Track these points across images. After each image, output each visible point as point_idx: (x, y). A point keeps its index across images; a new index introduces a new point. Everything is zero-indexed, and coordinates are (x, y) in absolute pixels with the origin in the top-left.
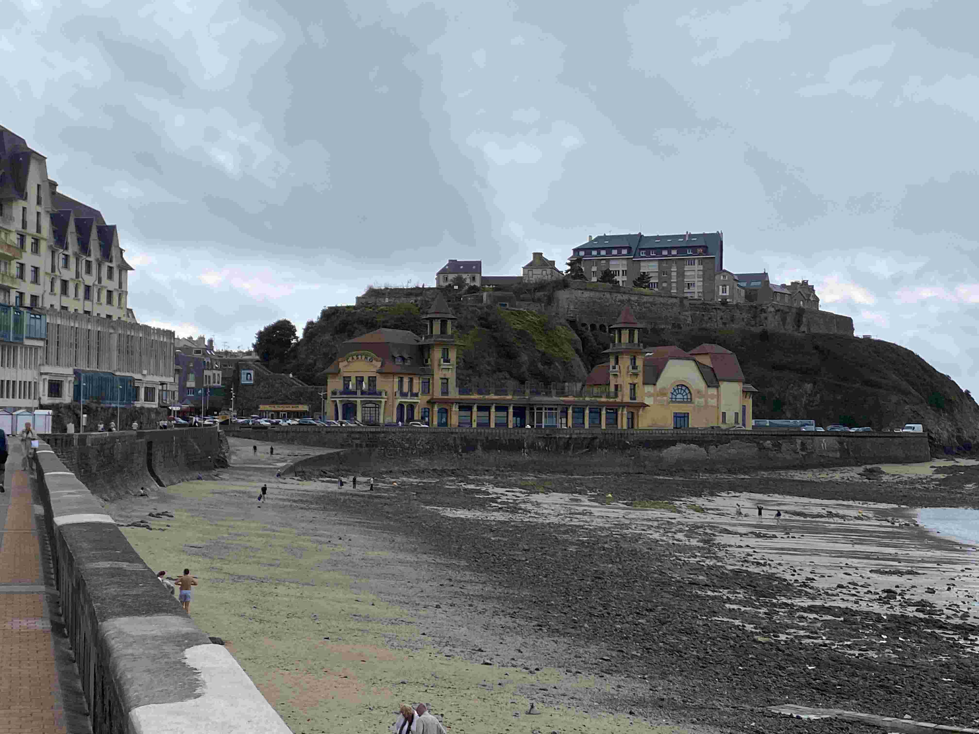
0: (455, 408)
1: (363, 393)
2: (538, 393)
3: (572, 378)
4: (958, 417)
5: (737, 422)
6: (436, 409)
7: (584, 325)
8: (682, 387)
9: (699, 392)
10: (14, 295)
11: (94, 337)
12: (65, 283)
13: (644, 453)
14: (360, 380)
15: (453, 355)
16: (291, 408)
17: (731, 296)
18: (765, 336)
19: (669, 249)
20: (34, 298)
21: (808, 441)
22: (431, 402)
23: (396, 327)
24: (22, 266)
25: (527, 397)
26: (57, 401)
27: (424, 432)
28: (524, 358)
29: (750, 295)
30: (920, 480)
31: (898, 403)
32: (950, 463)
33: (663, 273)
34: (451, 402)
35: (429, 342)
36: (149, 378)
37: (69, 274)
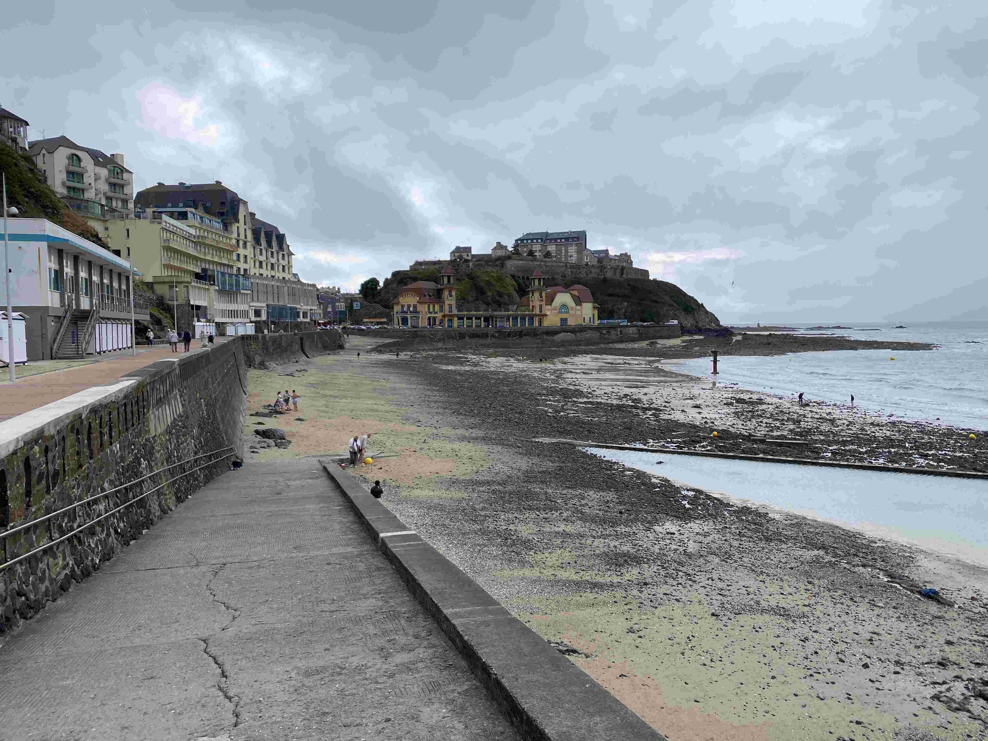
0: (456, 319)
1: (411, 312)
2: (496, 311)
3: (513, 303)
4: (696, 316)
5: (590, 321)
6: (446, 319)
7: (519, 277)
8: (564, 306)
9: (572, 308)
10: (235, 269)
11: (275, 288)
12: (261, 263)
13: (545, 337)
14: (409, 306)
15: (454, 293)
16: (378, 320)
17: (590, 261)
18: (605, 280)
19: (561, 239)
20: (245, 270)
21: (624, 330)
22: (444, 316)
23: (427, 280)
24: (238, 255)
25: (490, 313)
26: (258, 319)
27: (441, 330)
28: (490, 294)
29: (600, 261)
30: (674, 347)
31: (667, 310)
32: (690, 338)
33: (559, 251)
34: (454, 316)
35: (442, 287)
36: (304, 307)
37: (263, 258)
